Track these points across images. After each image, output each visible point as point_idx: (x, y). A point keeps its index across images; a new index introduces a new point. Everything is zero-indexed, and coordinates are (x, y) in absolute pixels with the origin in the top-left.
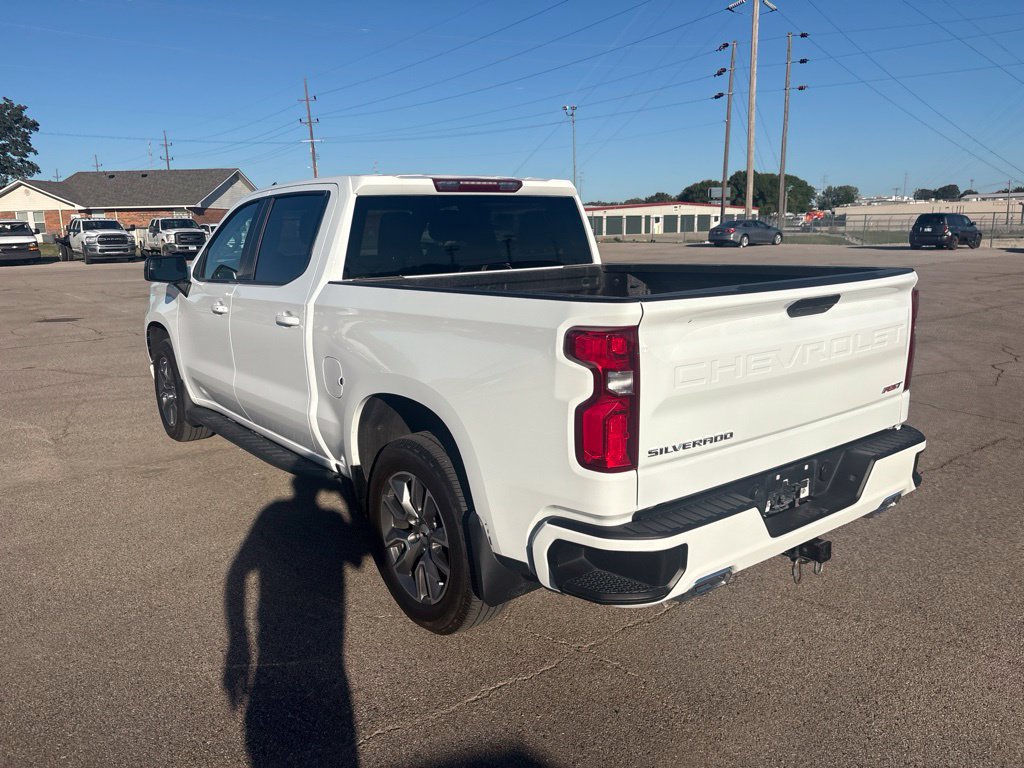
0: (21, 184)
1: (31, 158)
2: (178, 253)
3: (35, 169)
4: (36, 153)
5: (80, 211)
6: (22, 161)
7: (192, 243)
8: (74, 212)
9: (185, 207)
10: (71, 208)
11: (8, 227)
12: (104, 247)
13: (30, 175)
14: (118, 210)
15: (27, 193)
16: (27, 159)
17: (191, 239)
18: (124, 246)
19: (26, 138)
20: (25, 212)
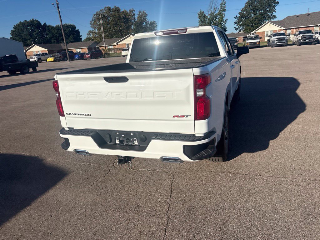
0: (268, 23)
1: (274, 14)
2: (302, 43)
3: (275, 17)
4: (276, 12)
5: (284, 30)
6: (272, 15)
7: (307, 39)
8: (281, 30)
9: (318, 25)
10: (281, 29)
11: (253, 37)
12: (277, 42)
13: (273, 19)
14: (295, 28)
15: (270, 25)
16: (273, 14)
17: (307, 37)
18: (284, 41)
19: (274, 7)
20: (268, 31)
